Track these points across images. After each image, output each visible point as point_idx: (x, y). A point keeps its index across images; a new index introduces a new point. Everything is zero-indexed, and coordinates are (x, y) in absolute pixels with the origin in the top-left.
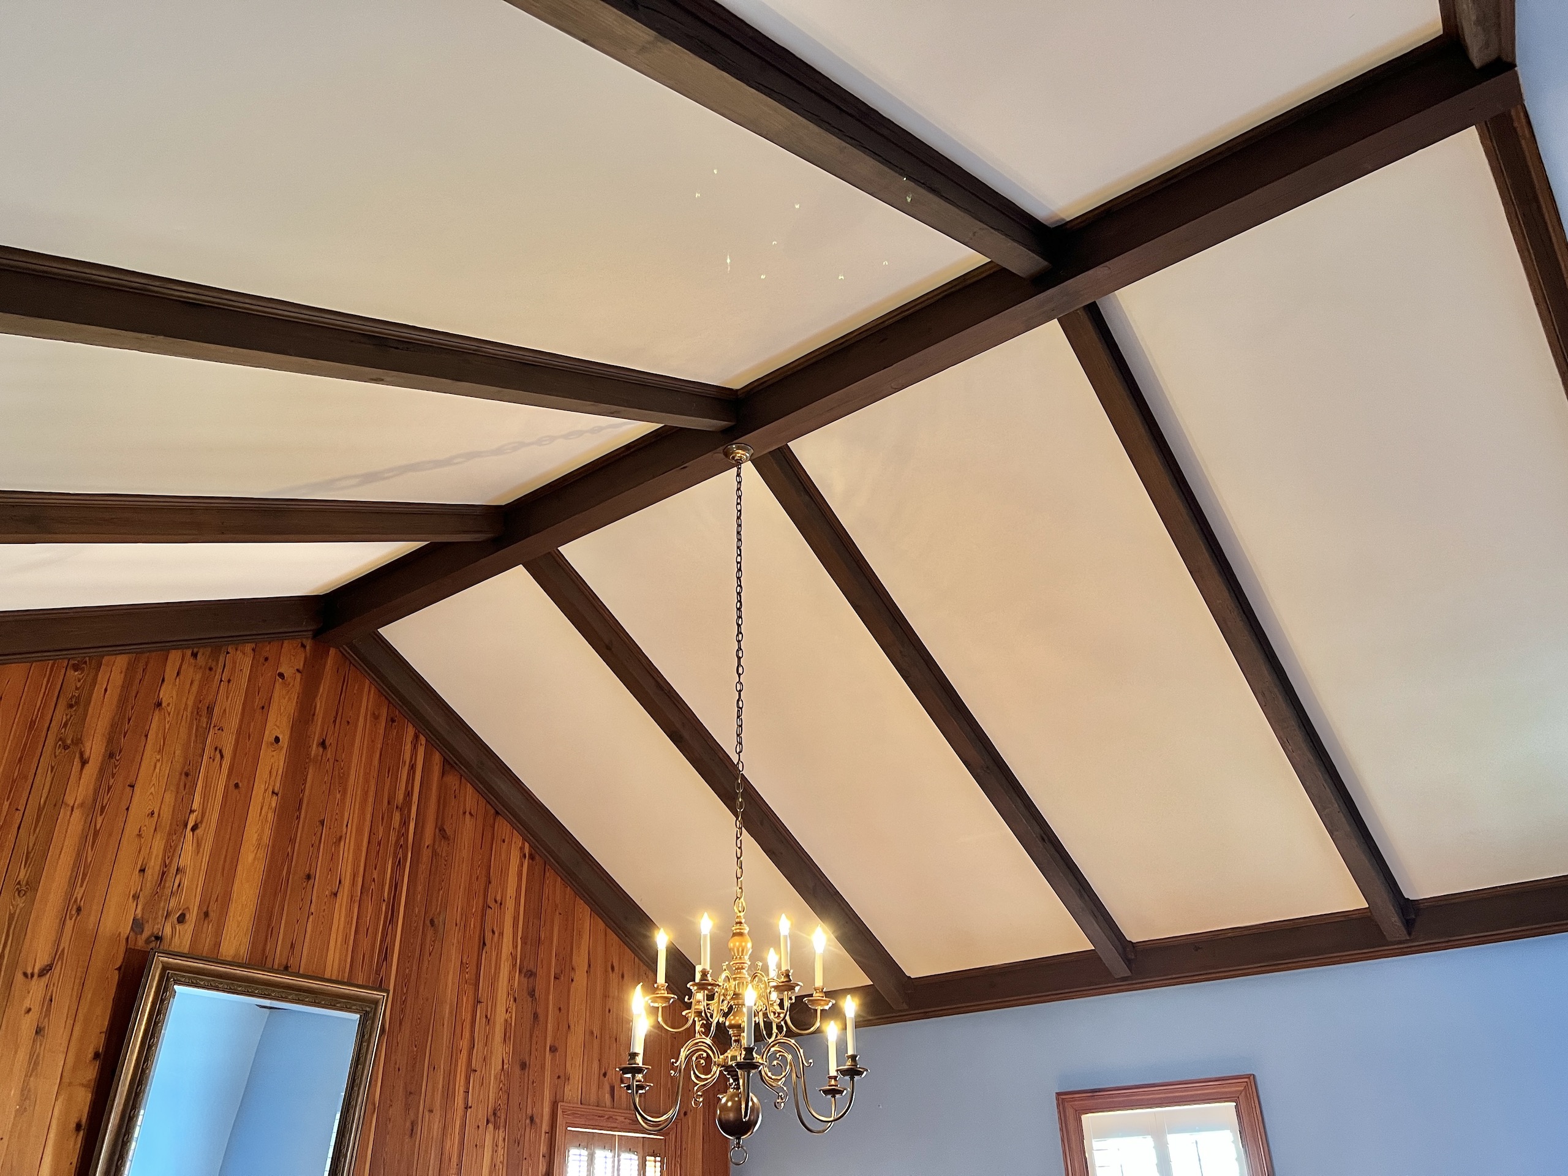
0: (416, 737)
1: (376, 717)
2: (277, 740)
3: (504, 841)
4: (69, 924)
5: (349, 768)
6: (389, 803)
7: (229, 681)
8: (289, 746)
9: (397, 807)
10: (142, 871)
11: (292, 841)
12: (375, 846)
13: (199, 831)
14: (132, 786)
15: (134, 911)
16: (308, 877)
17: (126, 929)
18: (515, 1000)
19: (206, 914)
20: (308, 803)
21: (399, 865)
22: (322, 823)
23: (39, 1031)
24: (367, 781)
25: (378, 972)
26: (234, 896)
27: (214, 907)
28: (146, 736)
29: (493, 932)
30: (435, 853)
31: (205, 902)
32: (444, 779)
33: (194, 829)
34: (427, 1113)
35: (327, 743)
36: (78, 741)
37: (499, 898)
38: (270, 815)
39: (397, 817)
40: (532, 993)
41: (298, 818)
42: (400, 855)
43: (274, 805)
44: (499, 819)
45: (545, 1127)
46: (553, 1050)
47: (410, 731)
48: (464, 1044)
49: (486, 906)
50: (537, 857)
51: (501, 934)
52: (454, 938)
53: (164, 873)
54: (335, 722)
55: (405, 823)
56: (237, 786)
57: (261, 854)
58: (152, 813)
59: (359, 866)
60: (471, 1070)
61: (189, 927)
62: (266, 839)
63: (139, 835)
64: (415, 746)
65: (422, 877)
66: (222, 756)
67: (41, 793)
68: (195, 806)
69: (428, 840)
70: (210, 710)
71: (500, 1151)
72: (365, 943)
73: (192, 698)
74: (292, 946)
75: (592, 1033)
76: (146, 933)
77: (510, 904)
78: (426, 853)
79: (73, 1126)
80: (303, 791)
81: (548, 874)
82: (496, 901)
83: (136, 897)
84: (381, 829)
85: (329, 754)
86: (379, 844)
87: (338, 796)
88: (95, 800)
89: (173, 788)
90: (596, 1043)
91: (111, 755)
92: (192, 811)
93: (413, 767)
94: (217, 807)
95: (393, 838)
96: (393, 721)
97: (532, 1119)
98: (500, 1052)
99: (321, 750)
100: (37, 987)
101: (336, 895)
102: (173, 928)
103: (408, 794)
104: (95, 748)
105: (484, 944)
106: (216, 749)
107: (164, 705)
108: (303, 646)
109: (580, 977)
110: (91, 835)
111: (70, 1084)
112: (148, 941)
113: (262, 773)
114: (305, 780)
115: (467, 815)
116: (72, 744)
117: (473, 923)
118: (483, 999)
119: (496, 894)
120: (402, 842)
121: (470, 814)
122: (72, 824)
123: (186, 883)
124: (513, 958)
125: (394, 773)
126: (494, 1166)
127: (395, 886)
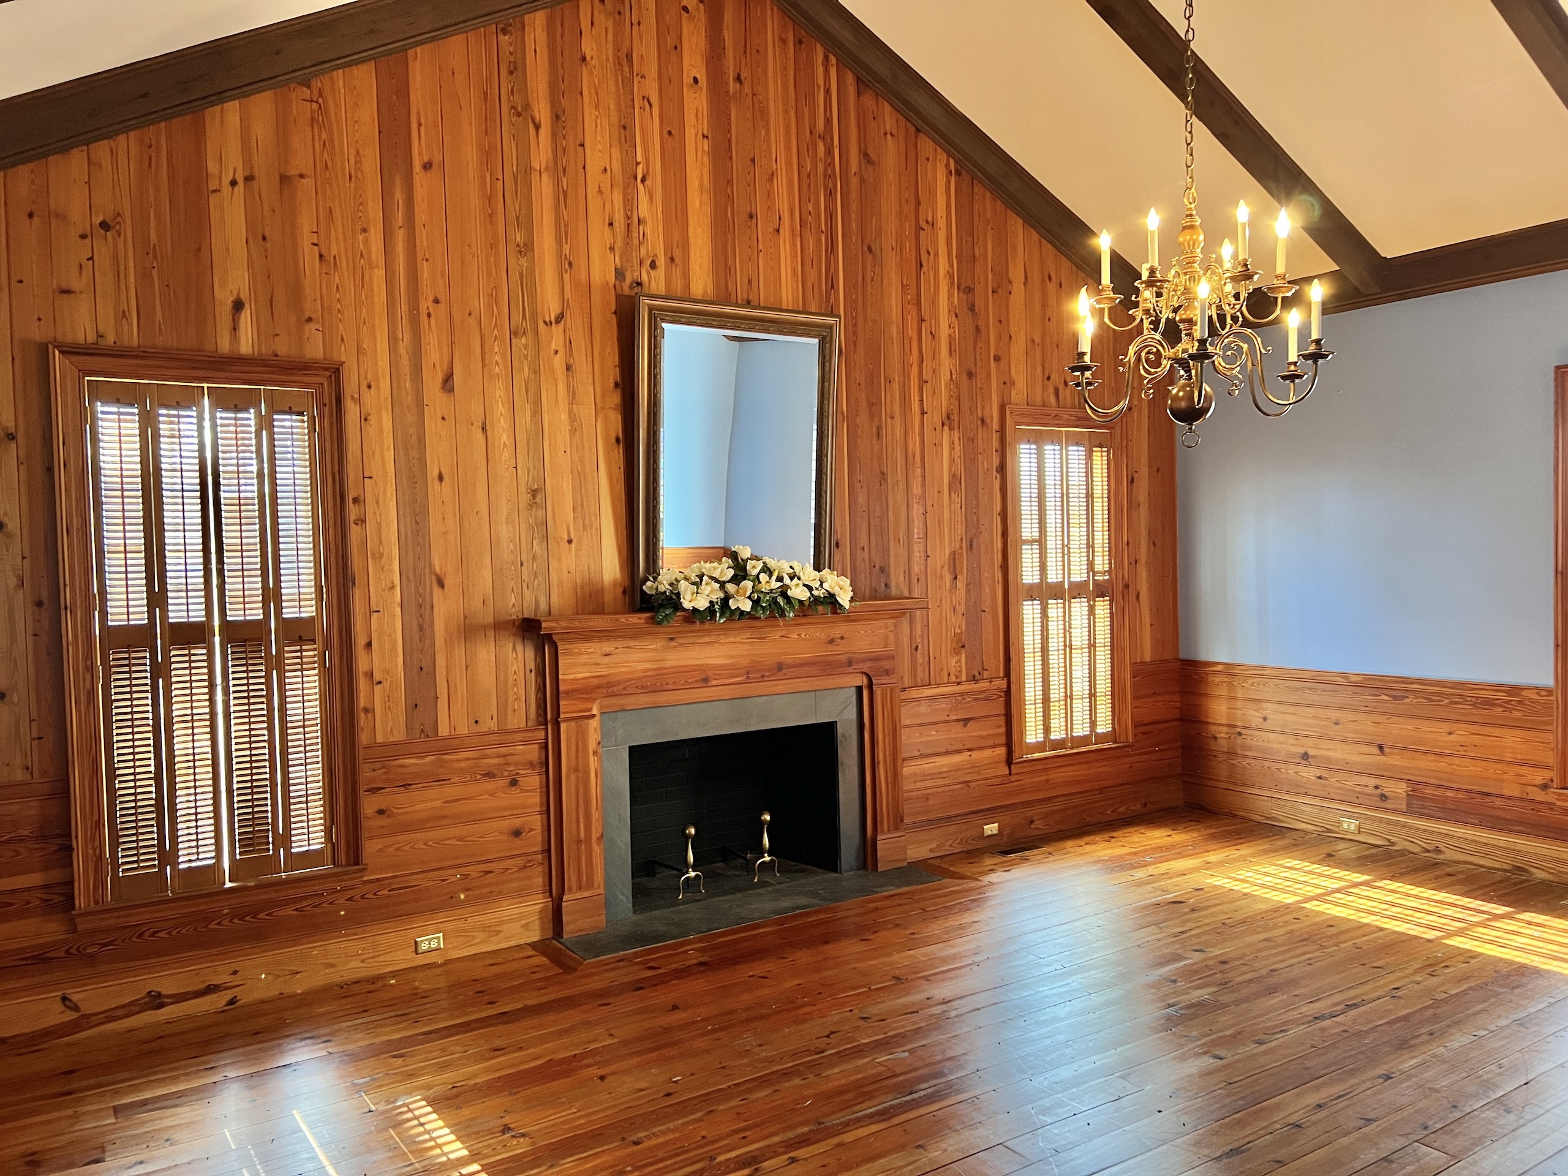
0: (826, 57)
1: (784, 41)
2: (696, 80)
3: (928, 159)
4: (566, 277)
5: (768, 100)
6: (811, 133)
7: (639, 24)
8: (708, 86)
9: (819, 136)
10: (611, 224)
11: (730, 182)
12: (805, 177)
13: (648, 182)
14: (582, 145)
15: (613, 261)
16: (751, 217)
17: (611, 278)
18: (956, 316)
19: (672, 259)
20: (737, 142)
21: (830, 194)
22: (753, 160)
23: (568, 368)
24: (786, 112)
25: (828, 301)
26: (692, 240)
27: (677, 254)
28: (581, 94)
29: (929, 253)
30: (862, 180)
31: (668, 247)
32: (861, 99)
33: (643, 180)
34: (889, 420)
35: (742, 78)
36: (527, 107)
37: (930, 219)
38: (706, 159)
39: (821, 146)
40: (972, 308)
41: (731, 159)
42: (830, 185)
43: (706, 148)
44: (921, 136)
45: (996, 426)
46: (997, 359)
47: (820, 52)
48: (914, 359)
49: (918, 228)
50: (964, 173)
51: (937, 254)
52: (891, 262)
53: (629, 225)
54: (745, 52)
55: (829, 152)
56: (670, 133)
57: (706, 198)
58: (606, 170)
59: (794, 200)
60: (922, 382)
61: (661, 272)
62: (706, 183)
63: (600, 192)
64: (826, 67)
65: (854, 206)
66: (650, 105)
67: (512, 163)
68: (639, 159)
69: (854, 167)
70: (629, 57)
71: (957, 447)
72: (812, 274)
73: (610, 46)
74: (750, 282)
75: (1033, 341)
76: (628, 281)
77: (941, 223)
78: (854, 182)
79: (614, 440)
80: (729, 131)
81: (976, 190)
82: (928, 222)
83: (612, 249)
84: (808, 160)
85: (747, 89)
86: (809, 176)
87: (763, 132)
88: (556, 163)
89: (616, 143)
90: (1038, 350)
91: (557, 117)
92: (638, 164)
93: (828, 91)
94: (658, 158)
95: (821, 168)
96: (801, 43)
97: (983, 421)
98: (947, 364)
99: (738, 85)
100: (557, 331)
101: (778, 231)
102: (648, 273)
103: (828, 121)
104: (542, 111)
105: (921, 265)
106: (644, 98)
107: (588, 58)
109: (1018, 288)
110: (561, 197)
111: (603, 408)
112: (631, 288)
113: (690, 118)
114: (729, 119)
115: (889, 136)
116: (523, 111)
117: (909, 246)
118: (927, 318)
119: (927, 215)
120: (829, 172)
121: (892, 134)
122: (544, 189)
123: (648, 232)
124: (951, 276)
125: (811, 98)
126: (952, 461)
127: (831, 217)
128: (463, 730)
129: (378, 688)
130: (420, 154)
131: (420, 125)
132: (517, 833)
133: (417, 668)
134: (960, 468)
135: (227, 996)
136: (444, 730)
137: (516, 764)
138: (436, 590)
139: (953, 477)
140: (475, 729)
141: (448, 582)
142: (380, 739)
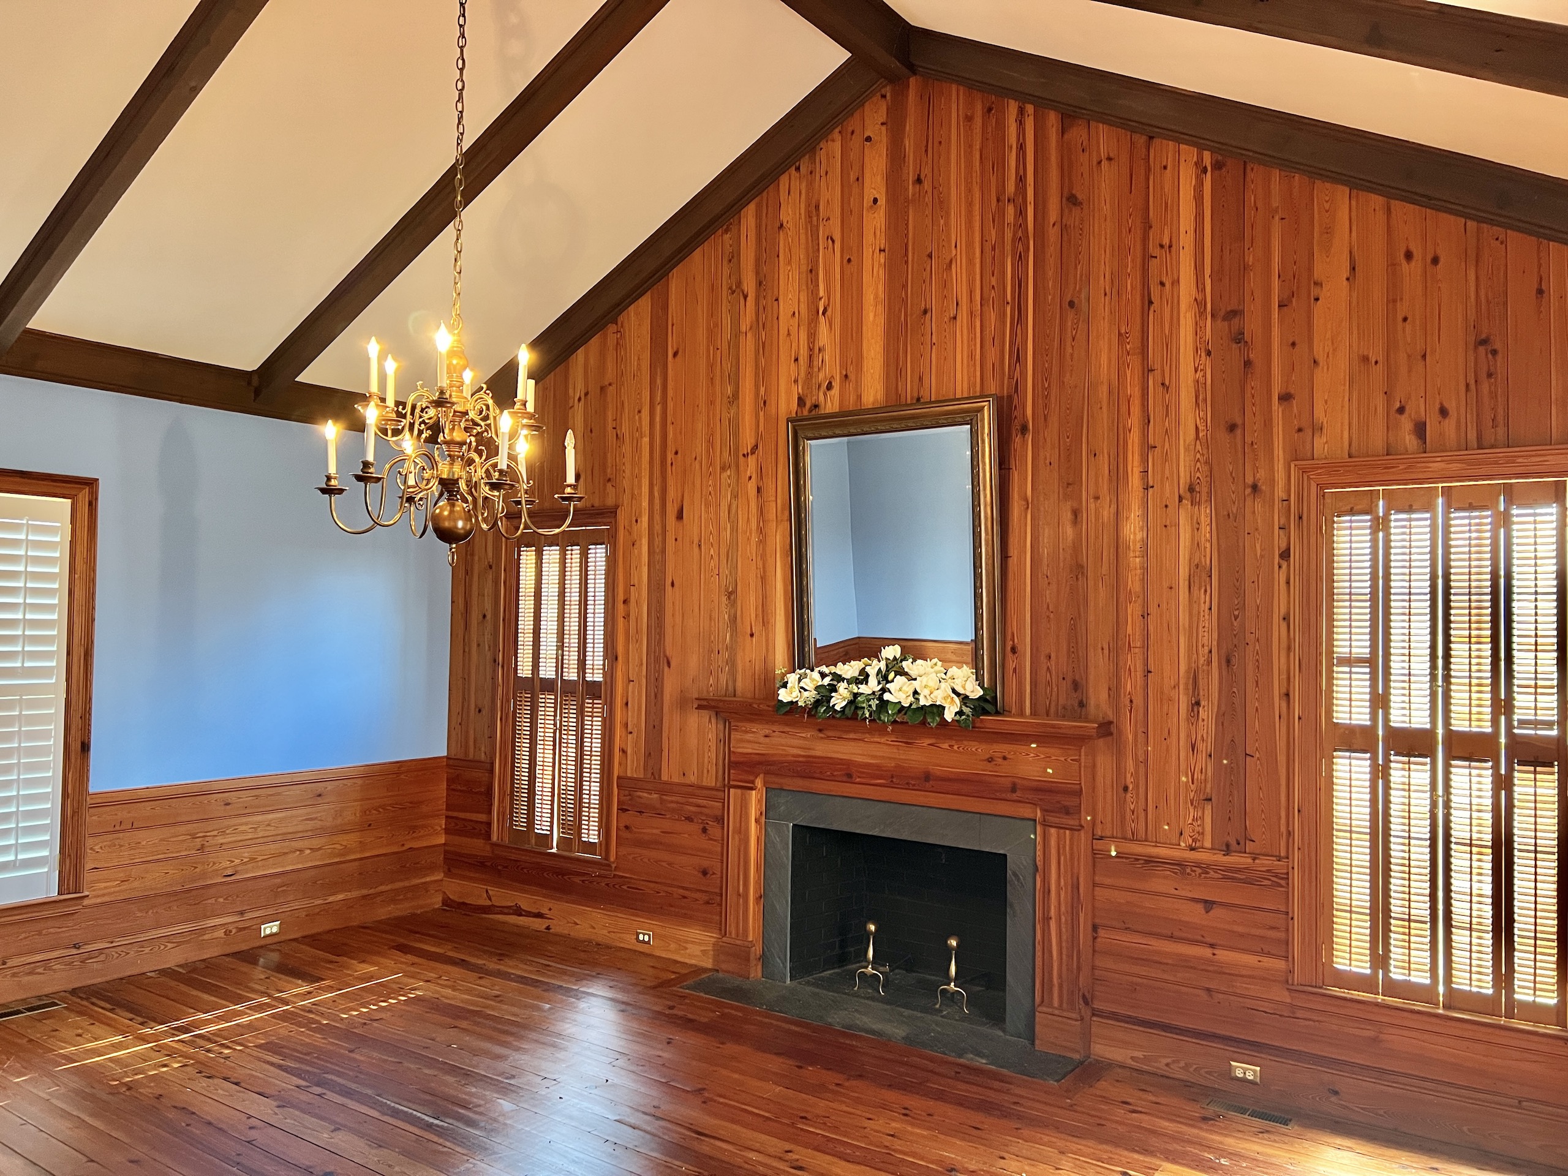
0: (1021, 111)
1: (969, 119)
2: (875, 201)
3: (1166, 167)
4: (762, 414)
5: (949, 189)
6: (998, 201)
7: (827, 174)
8: (887, 201)
9: (1009, 201)
10: (796, 360)
11: (905, 286)
12: (992, 252)
13: (829, 313)
14: (777, 300)
15: (796, 391)
16: (925, 312)
17: (794, 405)
18: (1209, 353)
19: (846, 376)
20: (914, 244)
21: (1020, 259)
22: (930, 256)
24: (969, 190)
26: (865, 354)
27: (851, 371)
28: (778, 256)
29: (1162, 284)
30: (1064, 228)
31: (844, 365)
32: (1066, 136)
33: (824, 314)
34: (1092, 501)
35: (922, 177)
36: (739, 284)
37: (1166, 241)
38: (882, 272)
39: (1010, 210)
40: (1239, 338)
41: (907, 262)
42: (1020, 248)
43: (882, 261)
44: (1157, 142)
45: (1280, 493)
46: (1285, 398)
47: (1013, 107)
48: (1134, 421)
49: (1147, 257)
50: (1227, 162)
51: (1176, 282)
52: (1104, 311)
53: (810, 356)
54: (926, 151)
55: (1021, 213)
56: (849, 260)
57: (880, 308)
58: (794, 313)
59: (974, 280)
60: (1148, 448)
61: (835, 391)
62: (881, 295)
63: (789, 334)
64: (1020, 121)
65: (1051, 261)
66: (833, 241)
67: (727, 334)
68: (821, 293)
69: (1053, 215)
70: (817, 207)
71: (1205, 529)
72: (992, 354)
73: (803, 206)
74: (921, 379)
75: (1365, 359)
76: (808, 405)
77: (1186, 240)
78: (1053, 234)
80: (907, 235)
81: (1250, 175)
82: (1162, 246)
83: (796, 381)
84: (993, 233)
85: (927, 185)
86: (994, 249)
87: (942, 222)
88: (758, 321)
89: (804, 287)
91: (760, 283)
92: (820, 299)
93: (1021, 147)
94: (838, 287)
95: (1009, 235)
96: (990, 110)
97: (1255, 488)
98: (1189, 420)
99: (918, 186)
100: (752, 460)
101: (955, 318)
102: (825, 394)
103: (1021, 179)
104: (749, 284)
105: (1151, 302)
106: (828, 238)
107: (785, 224)
108: (884, 96)
109: (1334, 288)
110: (762, 348)
112: (810, 411)
113: (868, 238)
114: (907, 225)
115: (1104, 163)
116: (737, 289)
117: (1131, 284)
118: (1157, 366)
119: (1161, 239)
120: (1020, 234)
121: (1109, 159)
122: (748, 345)
123: (827, 358)
124: (1200, 304)
125: (1000, 164)
126: (1196, 546)
127: (1020, 284)
128: (675, 779)
129: (630, 736)
130: (672, 347)
131: (673, 325)
132: (705, 873)
133: (652, 727)
134: (1210, 555)
135: (546, 923)
136: (665, 777)
137: (706, 815)
138: (666, 668)
139: (1196, 567)
140: (682, 780)
141: (673, 664)
142: (629, 774)
